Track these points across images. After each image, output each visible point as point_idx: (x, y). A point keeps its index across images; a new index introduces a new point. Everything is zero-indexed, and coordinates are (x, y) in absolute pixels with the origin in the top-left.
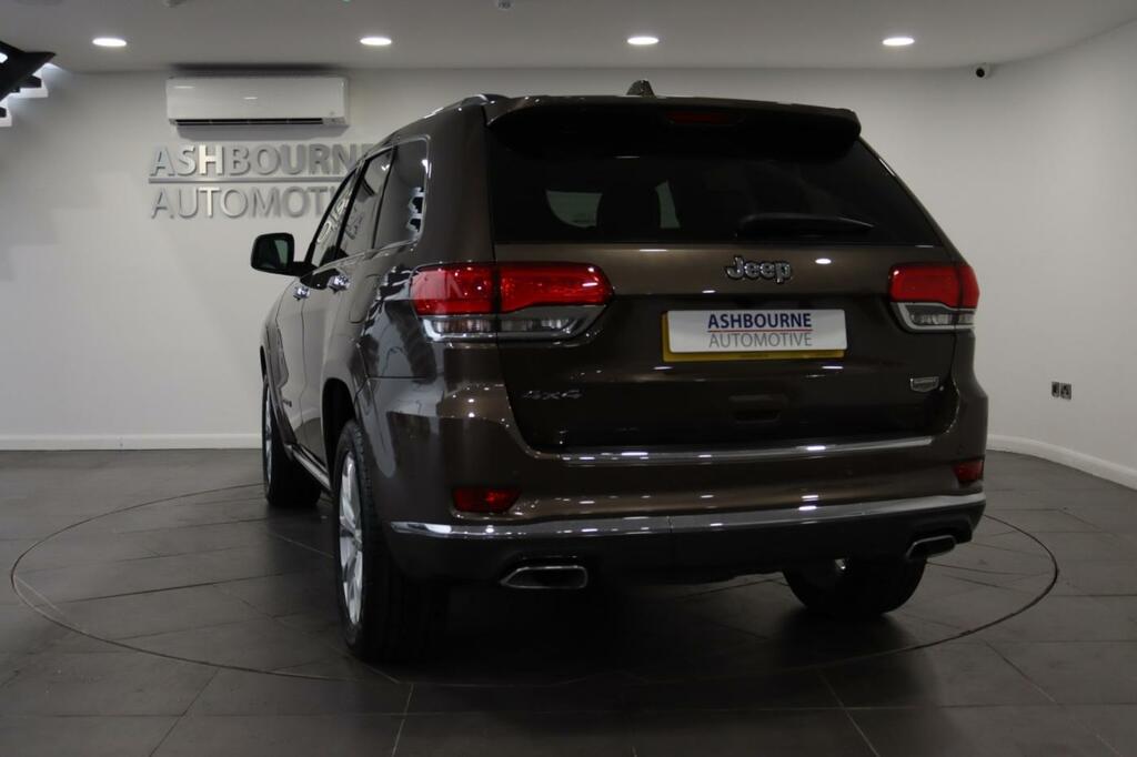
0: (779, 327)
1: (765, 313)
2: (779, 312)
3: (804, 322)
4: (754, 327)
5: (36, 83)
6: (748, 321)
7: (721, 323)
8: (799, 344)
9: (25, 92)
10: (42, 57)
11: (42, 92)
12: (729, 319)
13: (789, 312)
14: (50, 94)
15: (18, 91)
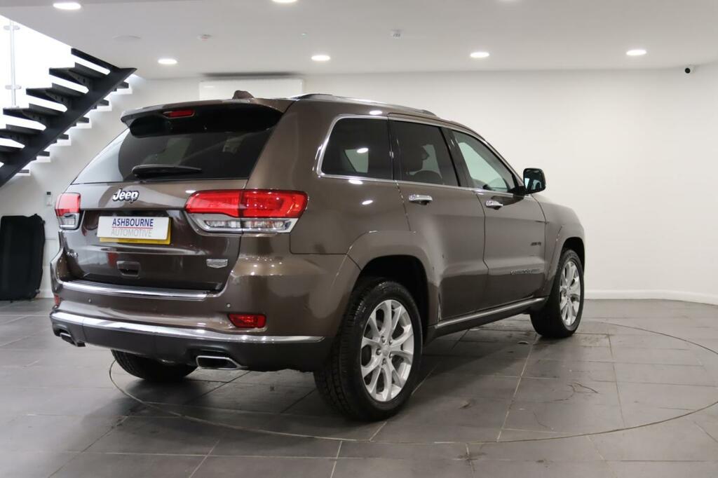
0: (139, 226)
1: (135, 218)
2: (141, 218)
3: (150, 224)
4: (130, 226)
5: (126, 86)
6: (128, 222)
7: (117, 223)
8: (146, 235)
9: (120, 91)
10: (129, 71)
11: (128, 91)
12: (120, 221)
13: (144, 218)
14: (133, 92)
15: (116, 90)
